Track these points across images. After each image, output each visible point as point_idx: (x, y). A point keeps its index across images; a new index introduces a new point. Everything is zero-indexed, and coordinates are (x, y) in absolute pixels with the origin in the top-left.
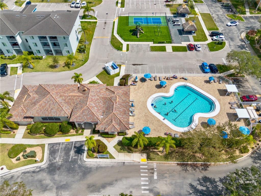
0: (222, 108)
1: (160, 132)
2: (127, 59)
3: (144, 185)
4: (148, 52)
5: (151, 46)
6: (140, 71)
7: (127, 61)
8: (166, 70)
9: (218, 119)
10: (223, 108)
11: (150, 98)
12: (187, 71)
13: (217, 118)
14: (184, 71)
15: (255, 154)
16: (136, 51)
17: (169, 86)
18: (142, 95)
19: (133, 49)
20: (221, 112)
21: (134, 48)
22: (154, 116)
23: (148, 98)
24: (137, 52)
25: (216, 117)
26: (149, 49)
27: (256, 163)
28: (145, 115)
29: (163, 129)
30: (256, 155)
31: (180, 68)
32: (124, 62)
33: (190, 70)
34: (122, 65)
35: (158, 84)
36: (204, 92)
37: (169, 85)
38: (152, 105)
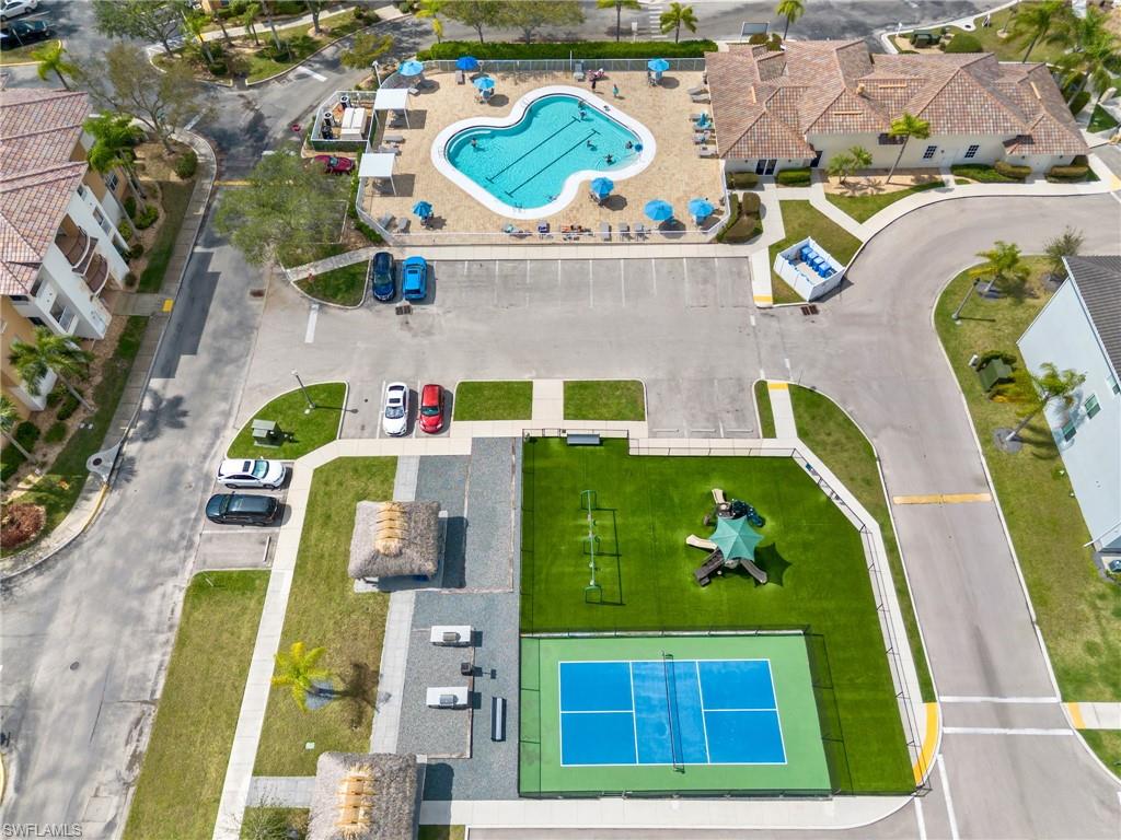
2: (756, 336)
4: (656, 381)
5: (642, 418)
6: (686, 275)
7: (753, 323)
8: (576, 281)
11: (647, 163)
12: (494, 276)
14: (506, 276)
16: (716, 381)
17: (578, 206)
18: (674, 175)
19: (733, 400)
20: (437, 131)
21: (729, 407)
22: (636, 117)
23: (652, 164)
24: (711, 381)
25: (459, 118)
26: (651, 401)
28: (661, 119)
31: (518, 289)
32: (766, 320)
33: (481, 276)
34: (770, 303)
35: (618, 212)
36: (462, 187)
37: (578, 210)
38: (639, 148)
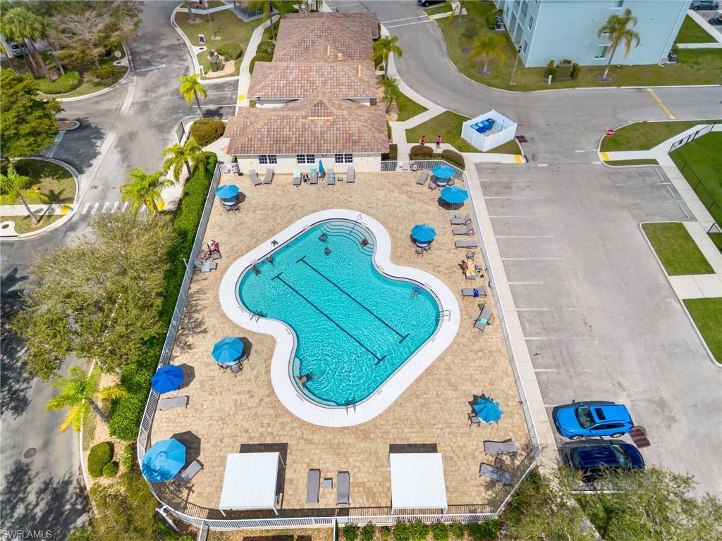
0: (313, 432)
1: (230, 234)
2: (557, 164)
3: (101, 206)
6: (504, 197)
7: (544, 165)
9: (258, 400)
10: (317, 438)
13: (262, 400)
15: (74, 504)
17: (431, 267)
19: (630, 177)
20: (295, 424)
21: (640, 180)
25: (269, 396)
27: (41, 492)
29: (242, 241)
30: (68, 507)
32: (539, 158)
37: (437, 267)
